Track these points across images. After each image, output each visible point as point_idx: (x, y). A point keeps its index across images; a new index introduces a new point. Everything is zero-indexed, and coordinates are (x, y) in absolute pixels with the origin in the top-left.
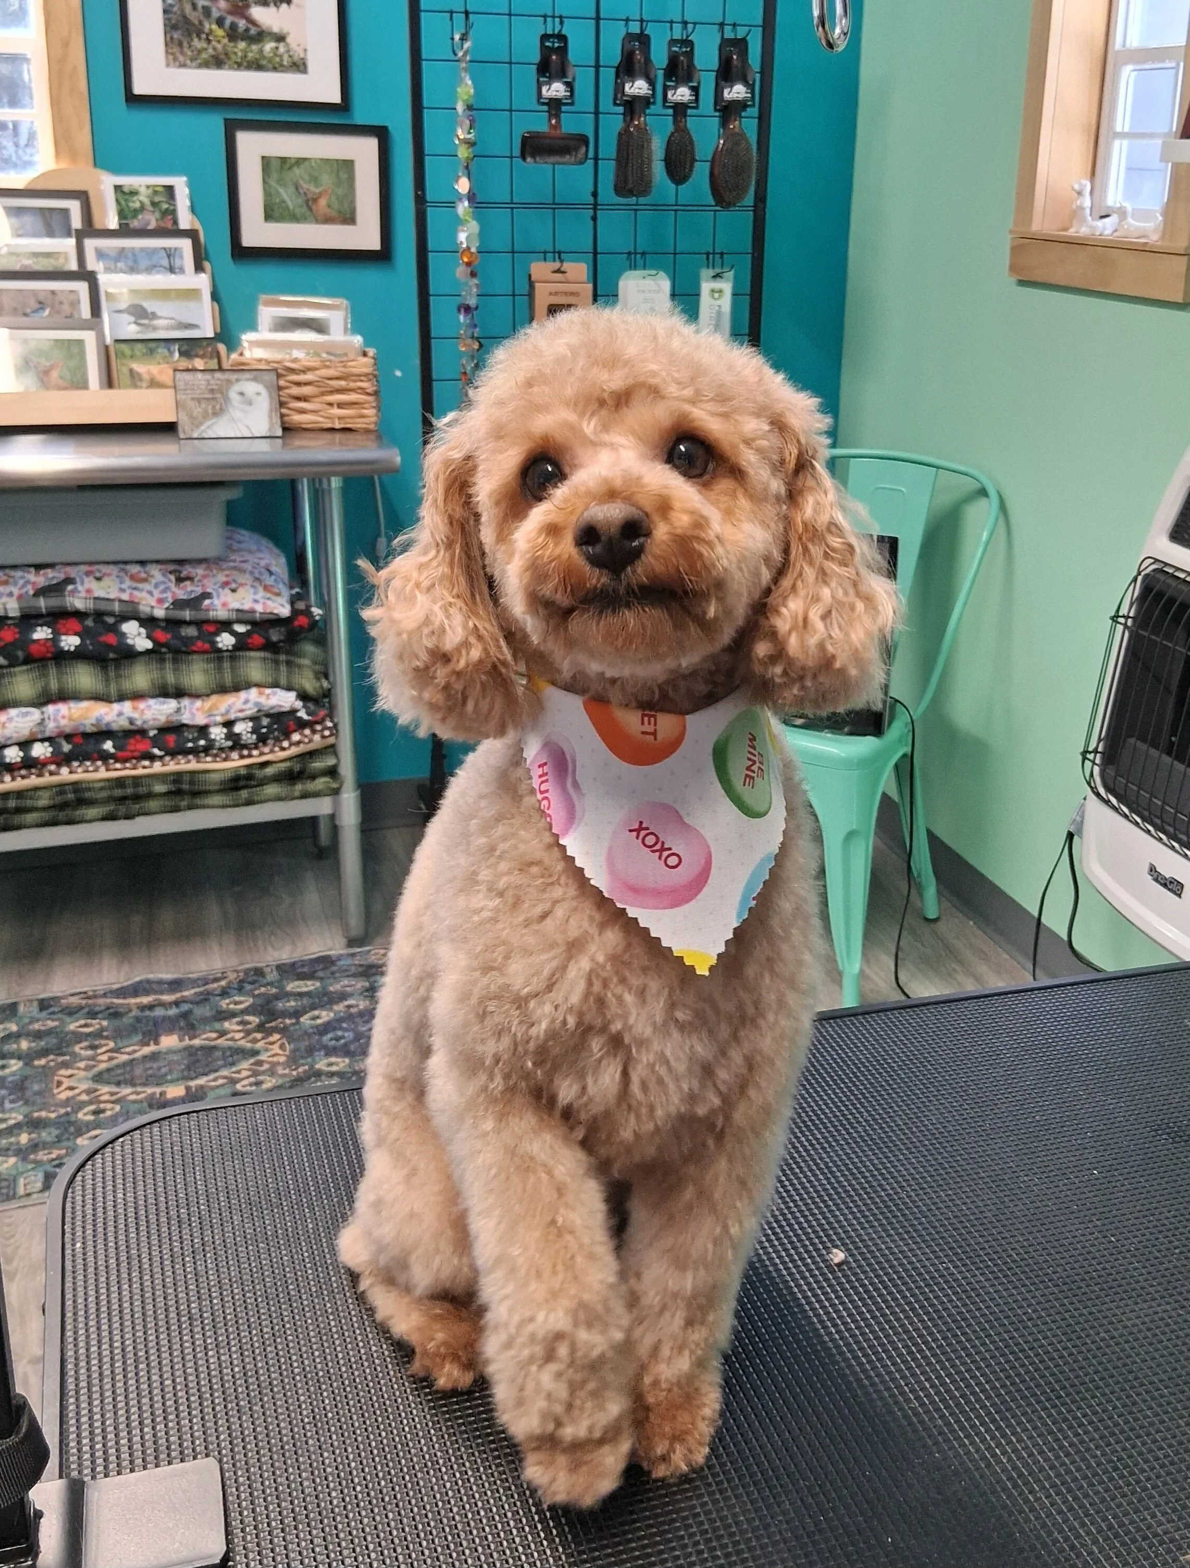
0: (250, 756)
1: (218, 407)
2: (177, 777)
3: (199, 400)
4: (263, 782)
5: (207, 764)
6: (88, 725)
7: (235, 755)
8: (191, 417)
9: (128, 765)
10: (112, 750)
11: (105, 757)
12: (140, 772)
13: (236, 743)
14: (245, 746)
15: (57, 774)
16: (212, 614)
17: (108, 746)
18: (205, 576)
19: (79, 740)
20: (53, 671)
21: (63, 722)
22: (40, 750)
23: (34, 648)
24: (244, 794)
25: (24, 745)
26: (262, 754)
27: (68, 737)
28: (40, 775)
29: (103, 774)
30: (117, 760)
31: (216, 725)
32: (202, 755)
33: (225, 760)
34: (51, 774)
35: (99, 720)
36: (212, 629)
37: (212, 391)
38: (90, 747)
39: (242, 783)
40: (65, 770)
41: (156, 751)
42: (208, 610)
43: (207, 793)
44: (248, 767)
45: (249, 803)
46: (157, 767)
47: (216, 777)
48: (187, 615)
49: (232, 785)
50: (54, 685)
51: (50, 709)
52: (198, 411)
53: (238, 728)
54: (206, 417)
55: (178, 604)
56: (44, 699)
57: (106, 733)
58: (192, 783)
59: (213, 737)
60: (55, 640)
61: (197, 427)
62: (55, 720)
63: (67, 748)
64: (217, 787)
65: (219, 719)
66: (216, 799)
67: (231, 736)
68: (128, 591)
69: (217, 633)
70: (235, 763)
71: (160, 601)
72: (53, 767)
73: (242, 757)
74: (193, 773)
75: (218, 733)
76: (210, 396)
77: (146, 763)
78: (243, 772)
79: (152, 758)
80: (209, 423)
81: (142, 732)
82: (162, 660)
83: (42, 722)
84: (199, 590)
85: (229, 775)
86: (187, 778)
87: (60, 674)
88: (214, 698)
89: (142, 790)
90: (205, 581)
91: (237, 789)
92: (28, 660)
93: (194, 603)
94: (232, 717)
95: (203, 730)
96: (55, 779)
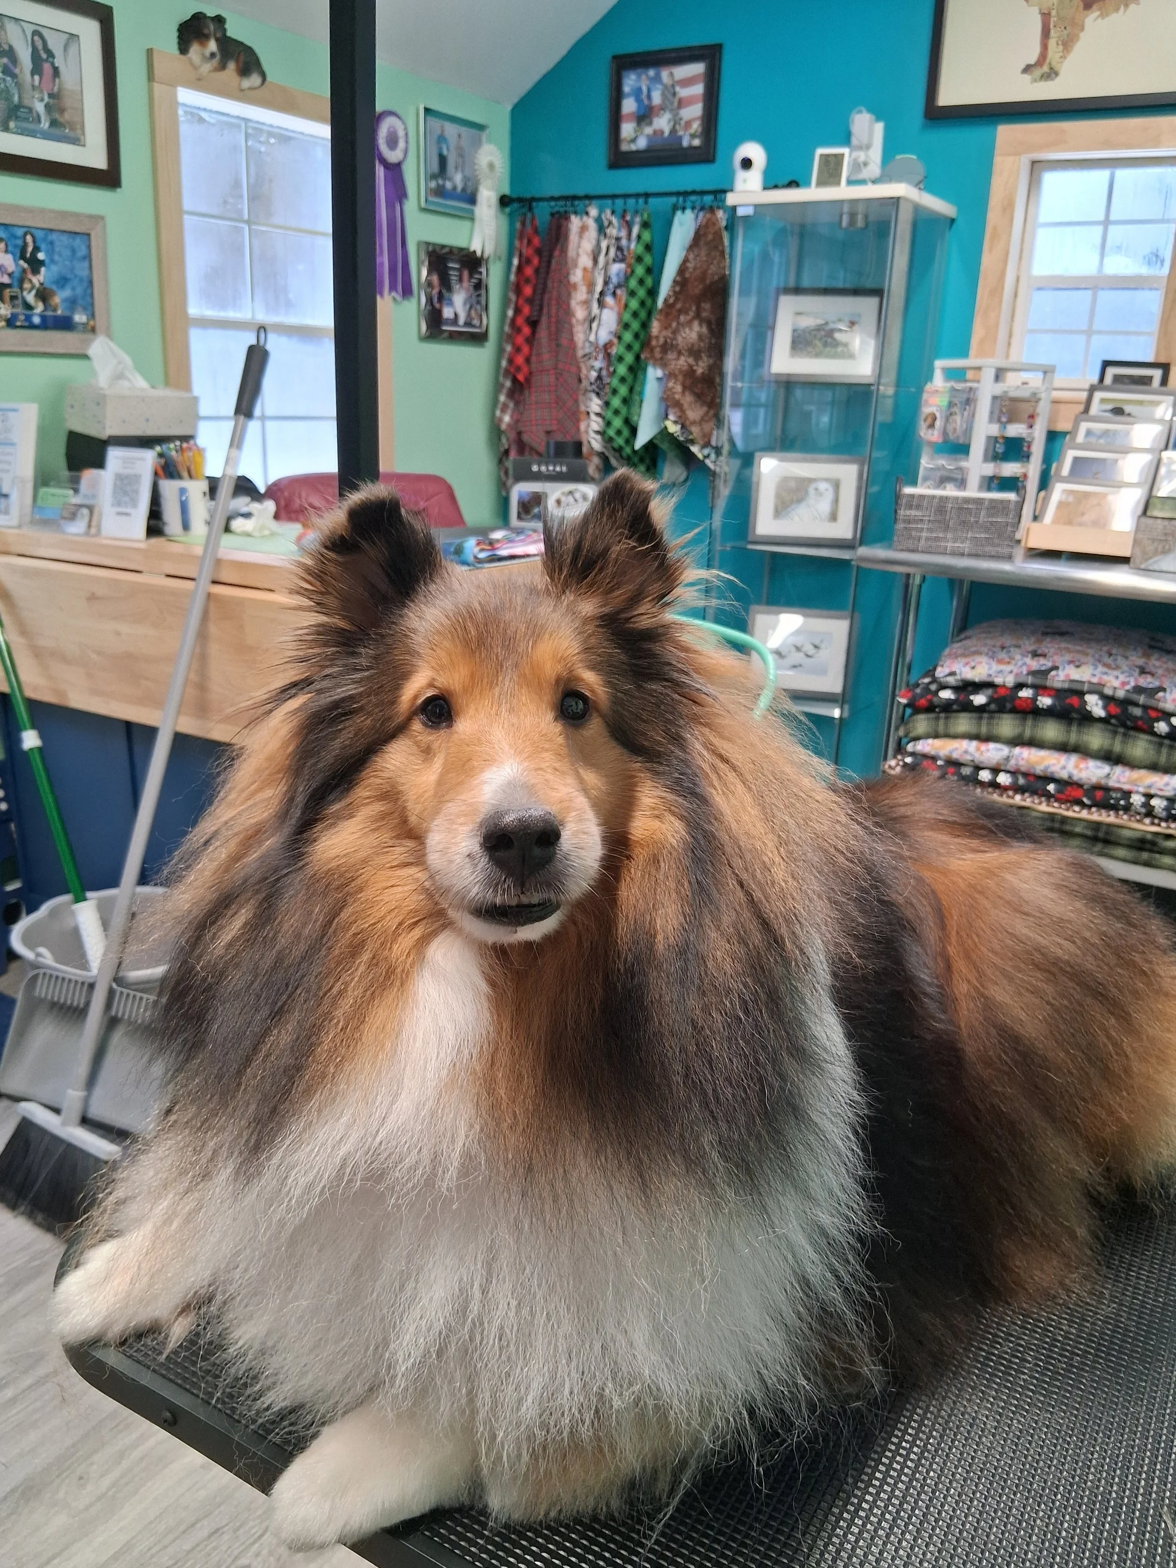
0: (1159, 825)
1: (1167, 547)
2: (1097, 825)
3: (1153, 540)
4: (1163, 852)
5: (1123, 819)
6: (1039, 770)
7: (1147, 821)
8: (1144, 553)
9: (1063, 806)
10: (1052, 792)
11: (1048, 796)
12: (1070, 814)
13: (1150, 812)
14: (1155, 817)
15: (1013, 798)
16: (1161, 705)
17: (1051, 787)
18: (1163, 676)
19: (1032, 779)
20: (1029, 722)
21: (1021, 763)
22: (1003, 779)
23: (1018, 702)
24: (1145, 855)
25: (995, 771)
26: (1169, 827)
27: (1026, 775)
28: (1001, 795)
29: (1044, 808)
30: (1057, 800)
31: (1137, 792)
32: (1121, 813)
33: (1138, 821)
34: (1009, 797)
35: (1047, 768)
36: (1153, 714)
37: (1166, 534)
38: (1039, 784)
39: (1148, 846)
40: (1018, 797)
41: (1085, 800)
42: (1159, 700)
43: (1117, 844)
44: (1156, 834)
45: (1147, 864)
46: (1084, 814)
47: (1126, 833)
48: (1142, 699)
49: (1139, 845)
50: (1028, 733)
51: (1017, 750)
52: (1150, 548)
53: (1154, 802)
54: (1156, 553)
55: (1138, 690)
56: (1016, 742)
57: (1049, 779)
58: (1107, 833)
59: (1131, 800)
60: (1034, 699)
61: (1146, 560)
62: (1017, 760)
63: (1021, 781)
64: (1126, 842)
65: (1141, 790)
66: (1121, 852)
67: (1147, 805)
68: (1098, 676)
69: (1158, 720)
70: (1147, 827)
71: (1124, 684)
72: (1011, 793)
73: (1153, 824)
74: (1109, 825)
75: (1137, 800)
76: (1163, 538)
77: (1077, 808)
78: (1149, 837)
79: (1083, 805)
80: (1156, 559)
81: (1079, 785)
82: (1115, 733)
83: (1007, 759)
84: (1156, 683)
85: (1138, 835)
86: (1104, 829)
87: (1034, 726)
88: (1143, 772)
89: (1068, 828)
90: (1164, 679)
91: (1141, 849)
92: (1014, 711)
93: (1152, 692)
94: (1153, 791)
95: (1127, 794)
96: (1011, 801)
